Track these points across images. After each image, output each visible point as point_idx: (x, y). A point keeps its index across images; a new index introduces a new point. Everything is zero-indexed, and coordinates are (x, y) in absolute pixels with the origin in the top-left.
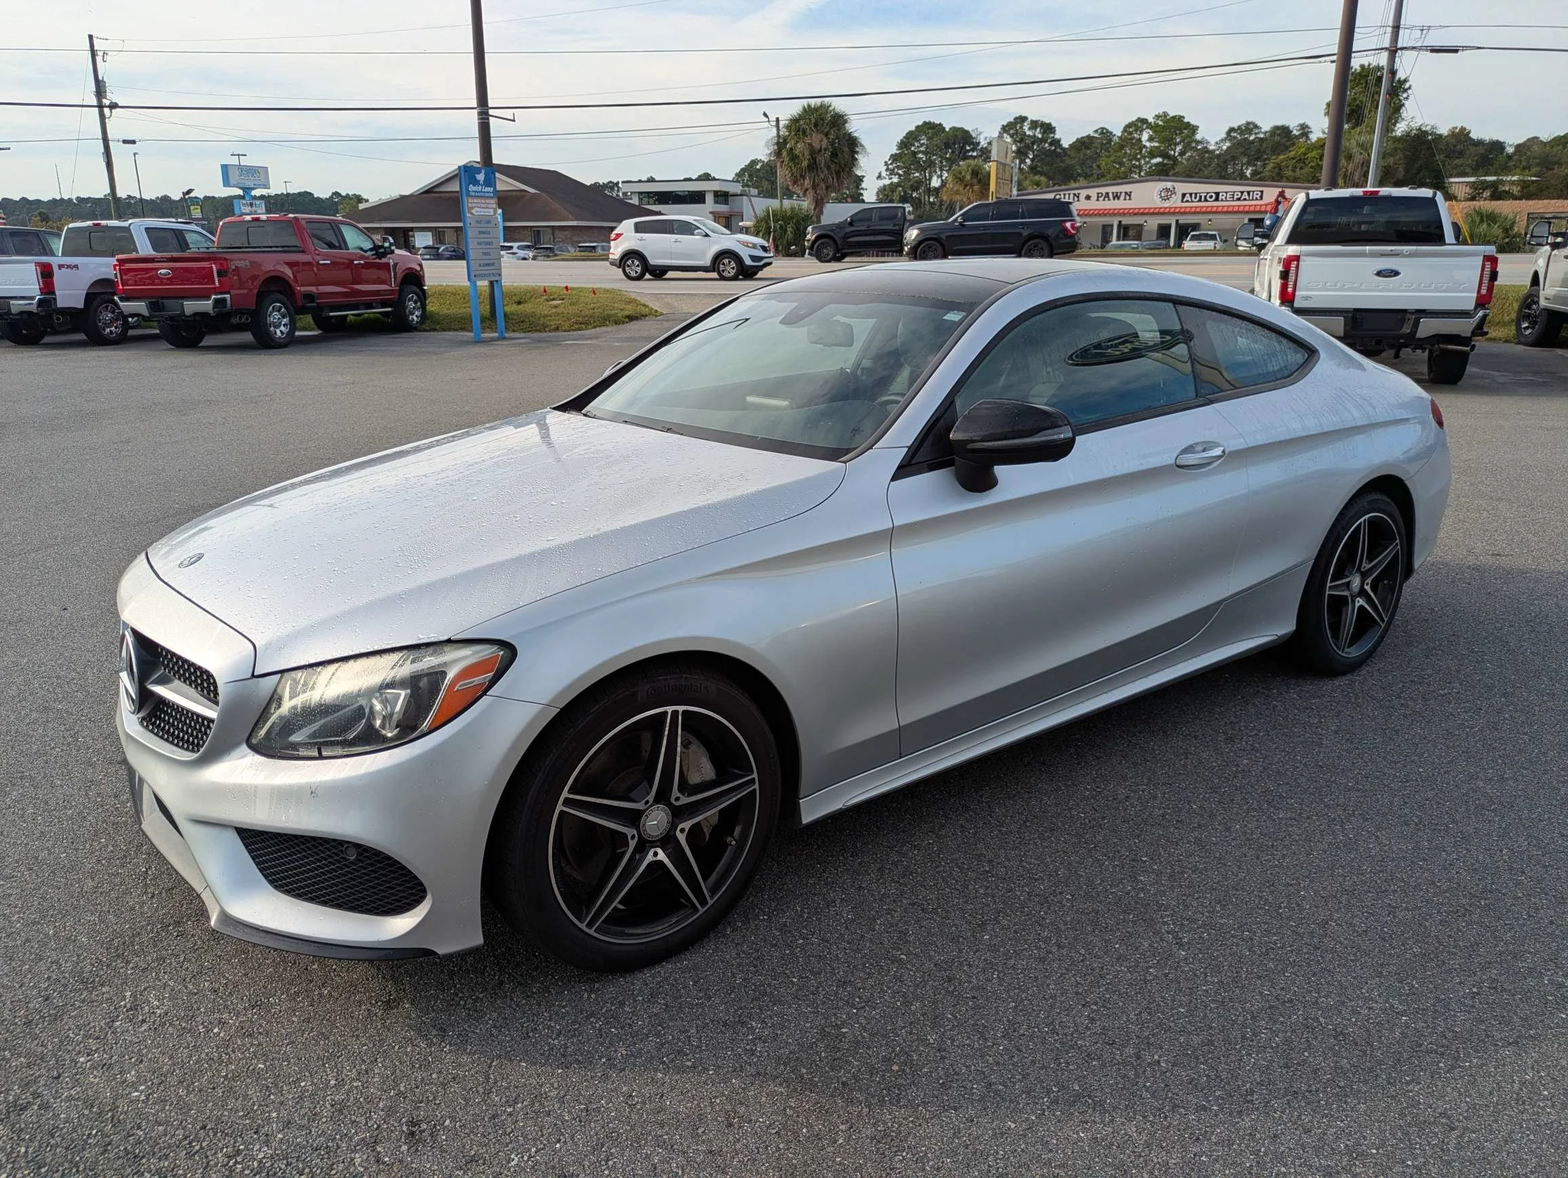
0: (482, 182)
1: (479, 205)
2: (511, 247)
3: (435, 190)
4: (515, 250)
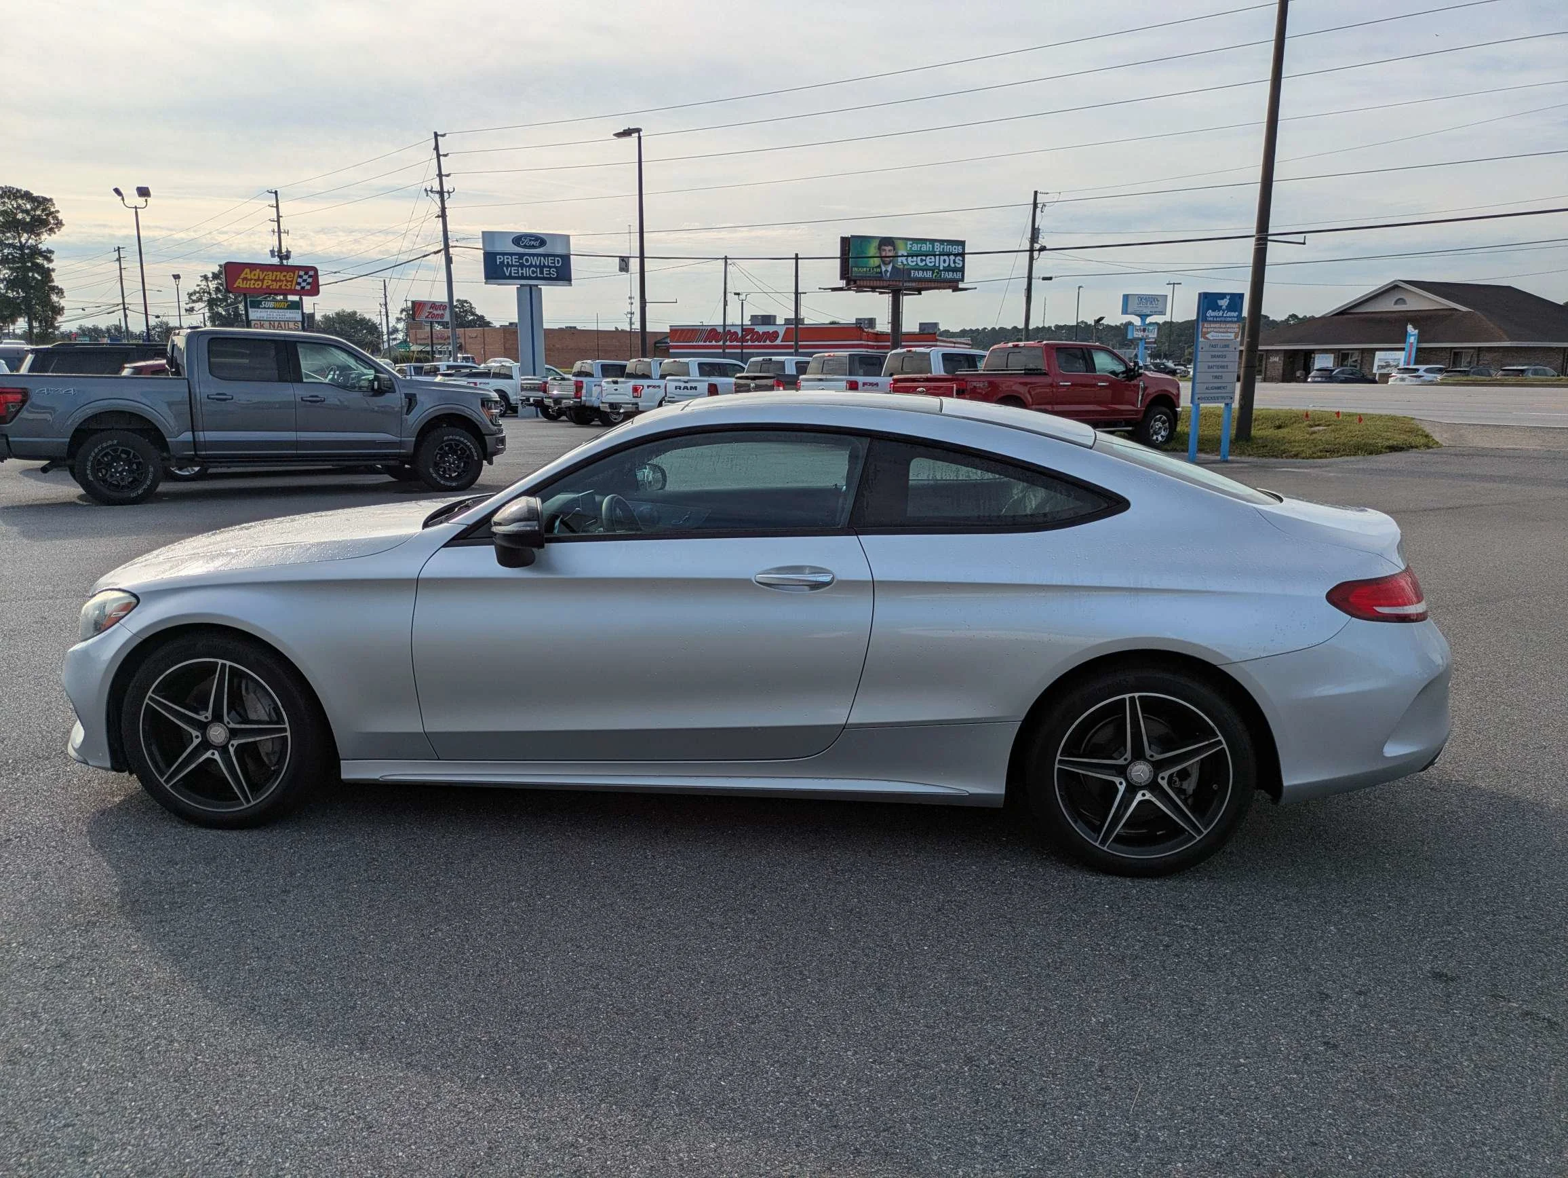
0: (1224, 307)
1: (1215, 330)
2: (1417, 370)
3: (1352, 311)
4: (1420, 373)
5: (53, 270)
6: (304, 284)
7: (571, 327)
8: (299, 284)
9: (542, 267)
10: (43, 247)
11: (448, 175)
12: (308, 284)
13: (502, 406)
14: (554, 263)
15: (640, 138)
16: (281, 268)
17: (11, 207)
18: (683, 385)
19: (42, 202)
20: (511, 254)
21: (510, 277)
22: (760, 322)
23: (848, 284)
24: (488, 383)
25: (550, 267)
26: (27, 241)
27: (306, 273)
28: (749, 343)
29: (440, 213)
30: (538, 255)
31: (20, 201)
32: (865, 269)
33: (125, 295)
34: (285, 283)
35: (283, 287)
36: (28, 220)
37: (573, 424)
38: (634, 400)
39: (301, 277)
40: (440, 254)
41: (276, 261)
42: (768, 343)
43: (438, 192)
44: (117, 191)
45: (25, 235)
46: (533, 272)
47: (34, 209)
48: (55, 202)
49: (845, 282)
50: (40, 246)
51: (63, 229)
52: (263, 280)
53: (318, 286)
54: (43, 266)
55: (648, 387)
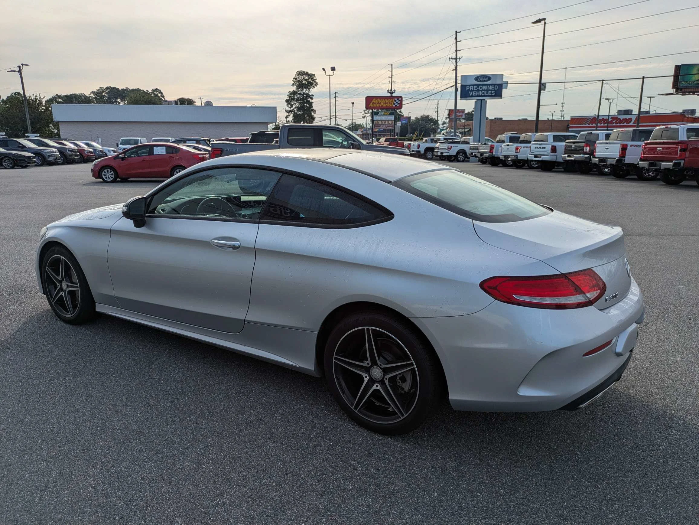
5: (313, 103)
6: (396, 104)
7: (524, 119)
8: (394, 104)
9: (487, 91)
10: (310, 94)
11: (460, 51)
12: (398, 104)
13: (463, 157)
14: (494, 88)
15: (545, 23)
16: (391, 97)
17: (301, 78)
18: (539, 146)
19: (311, 76)
20: (473, 85)
21: (472, 96)
22: (623, 113)
23: (676, 91)
24: (457, 146)
25: (492, 90)
26: (305, 91)
27: (398, 99)
28: (614, 125)
29: (454, 69)
30: (486, 85)
31: (304, 76)
32: (689, 82)
33: (336, 112)
34: (389, 104)
35: (388, 106)
36: (306, 83)
37: (489, 165)
38: (516, 154)
39: (396, 101)
40: (453, 87)
41: (389, 95)
42: (625, 124)
43: (455, 59)
44: (324, 69)
45: (305, 89)
46: (483, 93)
47: (309, 79)
48: (316, 75)
49: (675, 90)
50: (309, 93)
51: (318, 86)
52: (380, 103)
53: (402, 105)
54: (310, 101)
55: (524, 147)
